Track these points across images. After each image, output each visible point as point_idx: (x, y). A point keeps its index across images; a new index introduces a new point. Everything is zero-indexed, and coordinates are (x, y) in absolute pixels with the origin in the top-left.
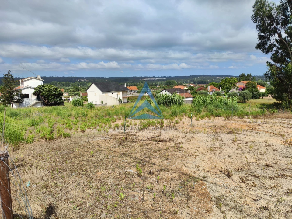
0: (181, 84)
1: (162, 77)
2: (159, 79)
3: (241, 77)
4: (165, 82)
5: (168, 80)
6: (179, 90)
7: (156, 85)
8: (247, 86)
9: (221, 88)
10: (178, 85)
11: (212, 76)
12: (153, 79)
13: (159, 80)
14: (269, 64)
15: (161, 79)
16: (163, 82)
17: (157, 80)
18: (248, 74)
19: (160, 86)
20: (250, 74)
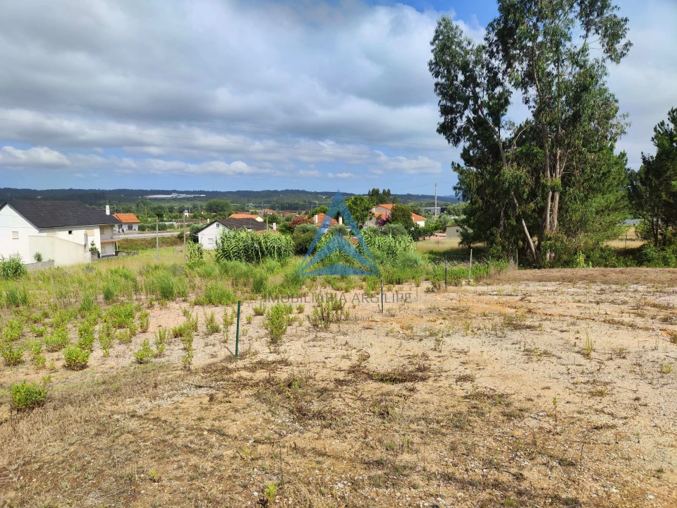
0: (243, 210)
1: (194, 192)
2: (189, 196)
3: (372, 195)
4: (205, 204)
5: (212, 201)
6: (252, 224)
7: (181, 211)
8: (393, 215)
9: (341, 219)
10: (237, 210)
11: (311, 193)
12: (174, 195)
13: (188, 199)
14: (457, 168)
15: (192, 196)
16: (198, 203)
17: (184, 199)
18: (384, 191)
19: (193, 214)
20: (389, 190)
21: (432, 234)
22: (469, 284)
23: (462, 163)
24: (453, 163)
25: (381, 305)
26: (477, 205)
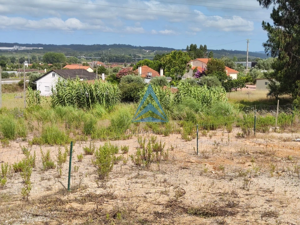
0: (75, 62)
1: (33, 45)
2: (28, 48)
3: (190, 50)
4: (42, 56)
5: (49, 52)
6: (84, 74)
7: (22, 61)
8: (208, 67)
9: (162, 71)
10: (70, 62)
11: (136, 47)
12: (15, 48)
13: (28, 51)
14: (267, 27)
15: (31, 48)
16: (37, 55)
17: (24, 51)
18: (201, 46)
19: (32, 65)
20: (205, 46)
21: (243, 86)
22: (275, 131)
23: (272, 22)
24: (263, 23)
25: (196, 148)
26: (285, 61)
